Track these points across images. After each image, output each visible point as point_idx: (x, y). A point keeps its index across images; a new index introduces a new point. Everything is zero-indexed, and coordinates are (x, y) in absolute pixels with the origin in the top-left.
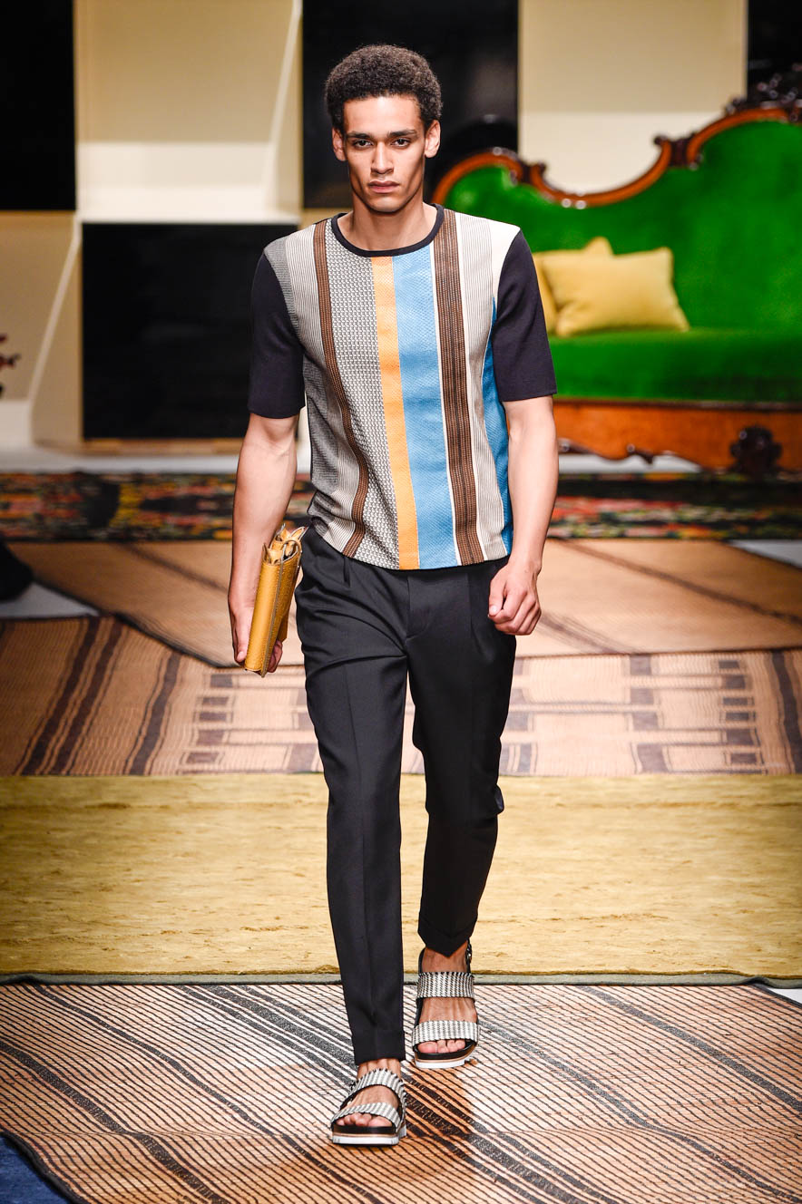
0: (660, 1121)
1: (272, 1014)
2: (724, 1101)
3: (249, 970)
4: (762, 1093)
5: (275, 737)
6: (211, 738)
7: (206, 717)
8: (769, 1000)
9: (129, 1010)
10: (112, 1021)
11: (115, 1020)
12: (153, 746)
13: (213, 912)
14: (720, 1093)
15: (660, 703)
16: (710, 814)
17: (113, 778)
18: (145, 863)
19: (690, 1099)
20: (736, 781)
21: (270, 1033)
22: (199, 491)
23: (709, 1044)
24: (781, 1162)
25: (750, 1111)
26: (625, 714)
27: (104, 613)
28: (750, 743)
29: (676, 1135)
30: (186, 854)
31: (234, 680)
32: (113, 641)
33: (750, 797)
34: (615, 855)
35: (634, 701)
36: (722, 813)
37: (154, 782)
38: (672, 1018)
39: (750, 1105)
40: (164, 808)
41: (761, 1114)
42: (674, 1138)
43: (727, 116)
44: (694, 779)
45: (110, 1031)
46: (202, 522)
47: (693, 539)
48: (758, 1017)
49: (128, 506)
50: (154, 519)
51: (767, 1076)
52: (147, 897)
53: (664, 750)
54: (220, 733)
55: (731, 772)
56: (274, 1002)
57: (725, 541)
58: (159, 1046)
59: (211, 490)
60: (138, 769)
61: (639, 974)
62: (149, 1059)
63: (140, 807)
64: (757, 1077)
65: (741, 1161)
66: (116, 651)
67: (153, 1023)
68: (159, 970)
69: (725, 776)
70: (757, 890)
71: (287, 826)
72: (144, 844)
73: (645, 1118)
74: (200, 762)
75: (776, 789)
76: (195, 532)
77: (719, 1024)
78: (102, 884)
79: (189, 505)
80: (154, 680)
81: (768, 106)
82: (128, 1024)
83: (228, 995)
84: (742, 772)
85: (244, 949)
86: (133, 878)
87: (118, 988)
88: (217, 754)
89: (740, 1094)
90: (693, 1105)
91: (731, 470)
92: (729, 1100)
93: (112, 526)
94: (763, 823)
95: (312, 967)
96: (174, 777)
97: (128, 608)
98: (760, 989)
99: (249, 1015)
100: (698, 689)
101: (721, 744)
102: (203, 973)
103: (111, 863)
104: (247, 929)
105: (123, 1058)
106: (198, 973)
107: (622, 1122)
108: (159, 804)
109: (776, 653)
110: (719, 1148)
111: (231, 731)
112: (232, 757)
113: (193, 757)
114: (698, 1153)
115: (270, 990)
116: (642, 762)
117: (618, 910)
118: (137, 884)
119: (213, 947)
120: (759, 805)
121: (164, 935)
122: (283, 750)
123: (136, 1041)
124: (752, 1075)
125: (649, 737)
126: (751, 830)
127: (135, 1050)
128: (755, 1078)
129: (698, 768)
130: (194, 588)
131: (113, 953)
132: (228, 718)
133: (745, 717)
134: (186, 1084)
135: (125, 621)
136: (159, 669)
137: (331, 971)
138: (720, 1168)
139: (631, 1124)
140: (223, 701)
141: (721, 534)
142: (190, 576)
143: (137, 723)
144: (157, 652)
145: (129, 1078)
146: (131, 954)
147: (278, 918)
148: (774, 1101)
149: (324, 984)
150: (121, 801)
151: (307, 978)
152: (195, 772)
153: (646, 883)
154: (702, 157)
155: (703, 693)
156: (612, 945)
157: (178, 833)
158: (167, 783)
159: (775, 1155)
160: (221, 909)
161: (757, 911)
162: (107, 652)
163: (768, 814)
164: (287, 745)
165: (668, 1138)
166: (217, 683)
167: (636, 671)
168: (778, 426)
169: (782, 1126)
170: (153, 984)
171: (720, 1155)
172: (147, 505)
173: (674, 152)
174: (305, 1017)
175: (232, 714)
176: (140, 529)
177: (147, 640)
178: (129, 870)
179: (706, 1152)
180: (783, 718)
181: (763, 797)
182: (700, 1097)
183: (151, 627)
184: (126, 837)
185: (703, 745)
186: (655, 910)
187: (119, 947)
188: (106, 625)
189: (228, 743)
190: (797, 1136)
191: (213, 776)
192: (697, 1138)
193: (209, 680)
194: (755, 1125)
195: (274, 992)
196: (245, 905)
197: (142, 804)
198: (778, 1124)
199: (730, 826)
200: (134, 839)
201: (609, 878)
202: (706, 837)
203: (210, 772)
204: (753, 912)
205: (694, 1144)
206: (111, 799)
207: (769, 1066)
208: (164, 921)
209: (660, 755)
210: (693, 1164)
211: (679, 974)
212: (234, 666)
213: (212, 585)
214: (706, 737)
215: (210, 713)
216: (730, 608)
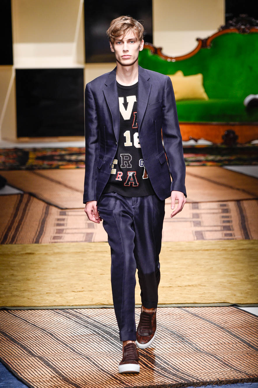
0: (205, 350)
1: (81, 318)
2: (225, 343)
3: (74, 304)
4: (237, 340)
5: (80, 231)
6: (60, 231)
7: (58, 225)
8: (238, 311)
9: (37, 318)
10: (31, 321)
11: (32, 321)
12: (41, 235)
13: (62, 287)
14: (223, 341)
15: (202, 218)
16: (218, 253)
17: (30, 245)
18: (41, 271)
19: (214, 343)
20: (226, 242)
21: (81, 324)
22: (54, 153)
23: (220, 325)
24: (241, 362)
25: (233, 346)
26: (191, 221)
27: (25, 193)
28: (230, 230)
29: (209, 354)
30: (53, 268)
31: (67, 213)
32: (28, 201)
33: (231, 247)
34: (189, 266)
35: (193, 217)
36: (222, 252)
37: (43, 246)
38: (208, 317)
39: (233, 344)
40: (46, 254)
41: (237, 347)
42: (209, 355)
43: (219, 31)
44: (213, 242)
45: (30, 325)
46: (55, 163)
47: (211, 166)
48: (235, 316)
49: (32, 159)
50: (40, 162)
51: (238, 335)
52: (41, 282)
53: (203, 233)
54: (63, 230)
55: (225, 239)
56: (82, 314)
57: (221, 166)
58: (46, 329)
59: (58, 153)
60: (37, 242)
61: (197, 303)
62: (43, 333)
63: (38, 254)
64: (235, 335)
65: (229, 362)
66: (29, 205)
67: (44, 322)
68: (46, 305)
69: (223, 240)
70: (234, 276)
71: (85, 259)
72: (40, 265)
73: (200, 349)
74: (57, 239)
75: (239, 244)
76: (53, 167)
77: (223, 319)
78: (27, 278)
79: (51, 158)
80: (41, 213)
81: (232, 28)
82: (36, 322)
83: (68, 313)
84: (228, 239)
85: (72, 298)
86: (37, 276)
87: (33, 311)
88: (62, 236)
89: (230, 341)
90: (215, 345)
91: (222, 144)
92: (226, 343)
93: (27, 165)
94: (236, 255)
95: (94, 303)
96: (48, 244)
97: (33, 191)
98: (235, 308)
99: (74, 319)
100: (214, 213)
101: (221, 230)
102: (59, 306)
103: (30, 271)
104: (73, 291)
105: (35, 333)
106: (58, 306)
107: (193, 350)
108: (44, 253)
109: (238, 201)
110: (223, 358)
111: (66, 229)
112: (67, 237)
113: (54, 238)
114: (216, 359)
115: (81, 311)
116: (197, 237)
117: (190, 284)
118: (38, 278)
119: (62, 297)
120: (233, 250)
121: (47, 294)
122: (83, 235)
123: (39, 327)
124: (234, 334)
125: (199, 229)
126: (232, 257)
127: (39, 330)
128: (235, 336)
129: (214, 238)
130: (54, 184)
131: (31, 300)
133: (229, 222)
134: (56, 341)
135: (32, 195)
136: (43, 210)
137: (100, 304)
138: (222, 364)
139: (195, 351)
140: (63, 220)
141: (220, 164)
142: (52, 180)
143: (37, 227)
144: (42, 205)
145: (37, 339)
146: (36, 300)
147: (83, 288)
148: (240, 343)
149: (98, 308)
150: (32, 252)
151: (92, 307)
152: (55, 242)
153: (198, 275)
154: (212, 45)
155: (215, 215)
156: (189, 295)
157: (51, 262)
158: (46, 246)
159: (240, 360)
160: (65, 285)
161: (234, 283)
162: (26, 205)
163: (236, 253)
164: (84, 233)
165: (207, 355)
166: (62, 214)
167: (194, 208)
168: (237, 130)
169: (243, 351)
170: (44, 310)
171: (223, 360)
172: (38, 158)
173: (203, 43)
174: (92, 319)
175: (66, 224)
176: (36, 166)
177: (39, 201)
178: (35, 274)
179: (218, 359)
180: (241, 222)
181: (235, 247)
182: (217, 342)
183: (40, 197)
184: (34, 263)
185: (216, 231)
186: (202, 283)
187: (33, 298)
188: (26, 197)
189: (65, 233)
190: (247, 354)
191: (61, 244)
192: (216, 355)
193: (59, 213)
194: (234, 350)
195: (82, 311)
196: (72, 284)
197: (38, 253)
198: (242, 350)
199: (225, 256)
200: (37, 264)
201: (187, 273)
202: (217, 260)
203: (60, 242)
204: (232, 283)
205: (215, 357)
206: (29, 251)
207: (239, 332)
208: (47, 290)
209: (202, 234)
210: (214, 363)
211: (210, 303)
212: (67, 209)
213: (59, 183)
214: (216, 228)
215: (60, 223)
216: (223, 188)
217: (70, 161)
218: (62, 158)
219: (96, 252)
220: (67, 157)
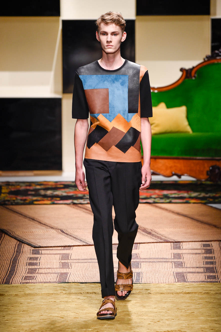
5: (54, 271)
6: (32, 271)
7: (30, 264)
12: (13, 274)
15: (183, 258)
16: (200, 296)
18: (10, 314)
20: (209, 285)
22: (28, 188)
26: (171, 262)
28: (214, 272)
30: (24, 311)
31: (40, 251)
33: (214, 290)
34: (168, 310)
35: (175, 258)
36: (205, 296)
37: (13, 287)
43: (205, 61)
44: (195, 284)
46: (30, 198)
47: (194, 203)
49: (4, 193)
50: (13, 198)
53: (185, 274)
54: (35, 270)
55: (207, 282)
57: (205, 204)
59: (32, 188)
60: (7, 282)
69: (205, 283)
70: (216, 322)
71: (58, 301)
72: (9, 307)
74: (28, 279)
76: (27, 202)
79: (25, 193)
80: (13, 252)
81: (218, 58)
84: (211, 282)
86: (5, 319)
88: (34, 277)
91: (207, 180)
94: (218, 299)
96: (20, 284)
97: (5, 228)
100: (196, 254)
101: (204, 272)
108: (15, 294)
111: (39, 269)
112: (40, 278)
113: (26, 278)
116: (177, 279)
117: (169, 329)
118: (7, 321)
120: (217, 293)
122: (56, 275)
125: (180, 270)
126: (214, 302)
129: (197, 280)
130: (27, 220)
132: (38, 265)
133: (212, 263)
135: (4, 232)
136: (15, 248)
140: (36, 259)
141: (204, 202)
142: (25, 216)
143: (7, 266)
144: (14, 242)
150: (2, 293)
152: (27, 283)
153: (179, 320)
154: (196, 75)
157: (21, 304)
158: (17, 287)
161: (216, 329)
164: (58, 273)
166: (34, 252)
167: (175, 248)
172: (11, 193)
173: (187, 73)
175: (39, 263)
176: (9, 201)
177: (11, 239)
178: (4, 317)
181: (218, 290)
183: (13, 234)
184: (3, 305)
185: (198, 273)
186: (182, 329)
189: (38, 273)
193: (32, 251)
197: (9, 294)
199: (207, 300)
200: (6, 306)
201: (166, 318)
202: (199, 304)
203: (32, 283)
204: (215, 330)
209: (184, 276)
212: (40, 247)
213: (33, 219)
214: (199, 270)
215: (32, 262)
216: (207, 226)
217: (45, 196)
218: (37, 193)
219: (70, 294)
220: (42, 192)
